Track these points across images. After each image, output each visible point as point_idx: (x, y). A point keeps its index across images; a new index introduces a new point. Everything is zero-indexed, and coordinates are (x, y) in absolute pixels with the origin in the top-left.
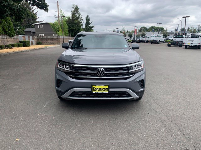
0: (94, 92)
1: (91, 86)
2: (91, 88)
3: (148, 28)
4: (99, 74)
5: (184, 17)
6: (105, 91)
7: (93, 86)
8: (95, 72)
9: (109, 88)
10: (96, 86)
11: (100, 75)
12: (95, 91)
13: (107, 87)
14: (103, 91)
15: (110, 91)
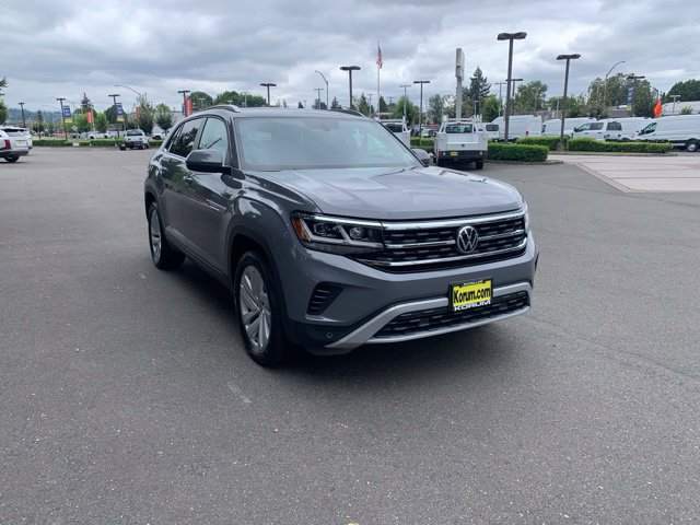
0: (457, 306)
1: (446, 289)
2: (449, 294)
3: (214, 97)
4: (466, 247)
5: (344, 69)
6: (485, 299)
7: (455, 289)
8: (453, 242)
9: (493, 286)
10: (461, 286)
11: (469, 249)
12: (460, 304)
13: (488, 285)
14: (477, 300)
15: (494, 295)
